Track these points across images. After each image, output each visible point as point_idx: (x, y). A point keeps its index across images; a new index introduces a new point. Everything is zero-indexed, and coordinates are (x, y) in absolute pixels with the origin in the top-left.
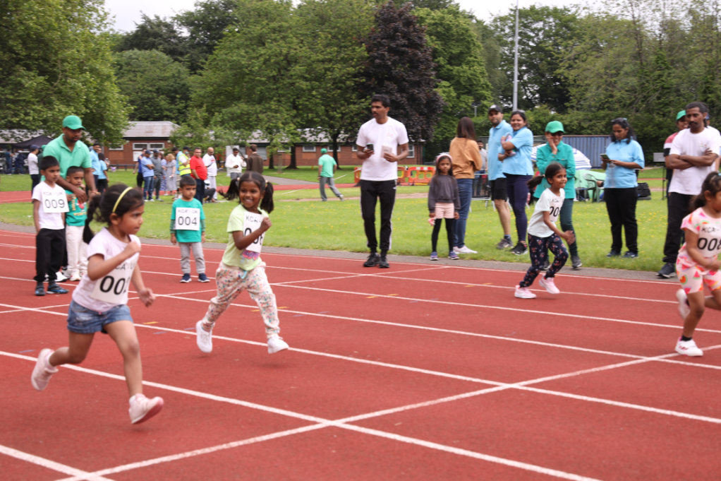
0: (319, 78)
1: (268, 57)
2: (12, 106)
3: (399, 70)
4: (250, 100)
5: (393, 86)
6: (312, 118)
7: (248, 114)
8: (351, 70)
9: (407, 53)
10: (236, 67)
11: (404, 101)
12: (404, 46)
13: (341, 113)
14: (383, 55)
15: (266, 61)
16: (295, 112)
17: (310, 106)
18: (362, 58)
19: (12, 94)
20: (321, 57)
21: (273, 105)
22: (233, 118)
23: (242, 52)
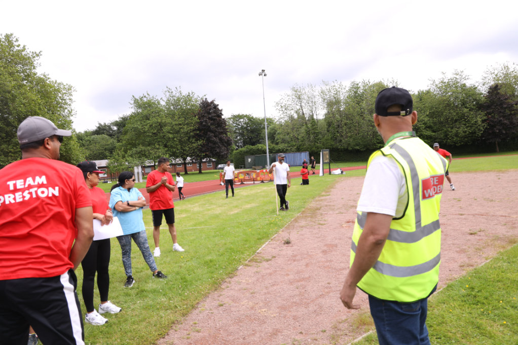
0: (178, 132)
2: (12, 155)
3: (212, 127)
4: (144, 145)
5: (212, 134)
7: (145, 151)
8: (192, 128)
9: (217, 120)
10: (135, 129)
12: (215, 116)
13: (189, 148)
14: (206, 120)
15: (151, 126)
16: (166, 149)
18: (198, 123)
19: (13, 148)
20: (177, 123)
21: (156, 146)
22: (137, 153)
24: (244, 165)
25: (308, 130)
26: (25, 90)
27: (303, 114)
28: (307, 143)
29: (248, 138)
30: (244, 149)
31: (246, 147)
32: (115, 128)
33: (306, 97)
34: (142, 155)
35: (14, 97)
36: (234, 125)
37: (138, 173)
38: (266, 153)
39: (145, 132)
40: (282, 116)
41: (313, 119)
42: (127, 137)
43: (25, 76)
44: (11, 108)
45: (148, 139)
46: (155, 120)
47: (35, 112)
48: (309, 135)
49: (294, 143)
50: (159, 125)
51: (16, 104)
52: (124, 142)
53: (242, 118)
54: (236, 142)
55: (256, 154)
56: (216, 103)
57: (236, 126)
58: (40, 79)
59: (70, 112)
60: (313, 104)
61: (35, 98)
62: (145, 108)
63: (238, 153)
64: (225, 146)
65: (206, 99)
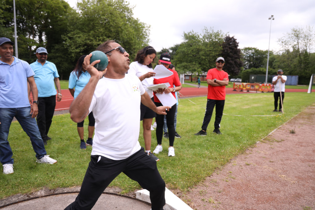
0: (208, 55)
1: (192, 49)
3: (231, 54)
4: (187, 62)
6: (205, 67)
7: (187, 65)
8: (218, 53)
9: (234, 49)
10: (183, 52)
11: (233, 63)
12: (233, 47)
14: (227, 49)
16: (200, 65)
17: (205, 64)
18: (222, 50)
20: (208, 49)
21: (194, 63)
22: (182, 66)
23: (186, 48)
24: (249, 80)
25: (301, 60)
26: (128, 26)
27: (299, 49)
28: (298, 70)
29: (253, 63)
30: (250, 70)
31: (251, 69)
32: (171, 51)
33: (303, 36)
34: (185, 68)
35: (122, 30)
36: (245, 54)
37: (182, 78)
38: (265, 74)
39: (188, 54)
40: (282, 49)
41: (306, 52)
42: (178, 56)
43: (128, 19)
44: (120, 36)
45: (190, 59)
46: (195, 47)
47: (131, 39)
48: (301, 63)
49: (288, 69)
50: (198, 50)
51: (123, 34)
52: (176, 59)
53: (250, 50)
54: (245, 65)
55: (258, 74)
56: (235, 38)
57: (246, 55)
58: (135, 20)
59: (148, 40)
60: (308, 41)
61: (132, 31)
62: (190, 39)
63: (245, 72)
64: (238, 67)
65: (229, 35)
